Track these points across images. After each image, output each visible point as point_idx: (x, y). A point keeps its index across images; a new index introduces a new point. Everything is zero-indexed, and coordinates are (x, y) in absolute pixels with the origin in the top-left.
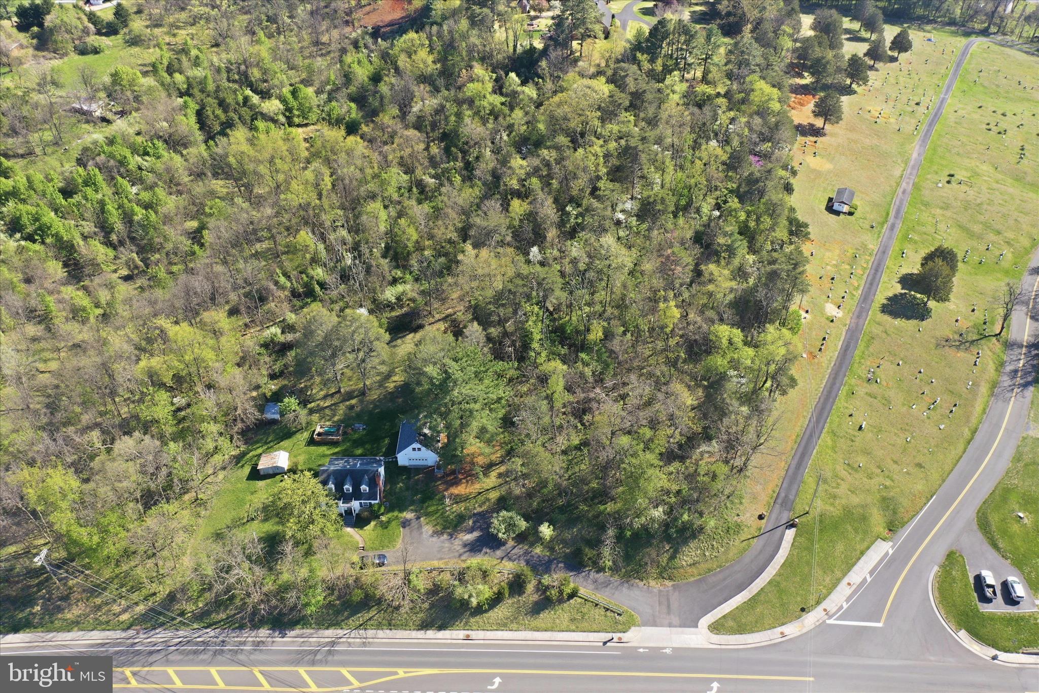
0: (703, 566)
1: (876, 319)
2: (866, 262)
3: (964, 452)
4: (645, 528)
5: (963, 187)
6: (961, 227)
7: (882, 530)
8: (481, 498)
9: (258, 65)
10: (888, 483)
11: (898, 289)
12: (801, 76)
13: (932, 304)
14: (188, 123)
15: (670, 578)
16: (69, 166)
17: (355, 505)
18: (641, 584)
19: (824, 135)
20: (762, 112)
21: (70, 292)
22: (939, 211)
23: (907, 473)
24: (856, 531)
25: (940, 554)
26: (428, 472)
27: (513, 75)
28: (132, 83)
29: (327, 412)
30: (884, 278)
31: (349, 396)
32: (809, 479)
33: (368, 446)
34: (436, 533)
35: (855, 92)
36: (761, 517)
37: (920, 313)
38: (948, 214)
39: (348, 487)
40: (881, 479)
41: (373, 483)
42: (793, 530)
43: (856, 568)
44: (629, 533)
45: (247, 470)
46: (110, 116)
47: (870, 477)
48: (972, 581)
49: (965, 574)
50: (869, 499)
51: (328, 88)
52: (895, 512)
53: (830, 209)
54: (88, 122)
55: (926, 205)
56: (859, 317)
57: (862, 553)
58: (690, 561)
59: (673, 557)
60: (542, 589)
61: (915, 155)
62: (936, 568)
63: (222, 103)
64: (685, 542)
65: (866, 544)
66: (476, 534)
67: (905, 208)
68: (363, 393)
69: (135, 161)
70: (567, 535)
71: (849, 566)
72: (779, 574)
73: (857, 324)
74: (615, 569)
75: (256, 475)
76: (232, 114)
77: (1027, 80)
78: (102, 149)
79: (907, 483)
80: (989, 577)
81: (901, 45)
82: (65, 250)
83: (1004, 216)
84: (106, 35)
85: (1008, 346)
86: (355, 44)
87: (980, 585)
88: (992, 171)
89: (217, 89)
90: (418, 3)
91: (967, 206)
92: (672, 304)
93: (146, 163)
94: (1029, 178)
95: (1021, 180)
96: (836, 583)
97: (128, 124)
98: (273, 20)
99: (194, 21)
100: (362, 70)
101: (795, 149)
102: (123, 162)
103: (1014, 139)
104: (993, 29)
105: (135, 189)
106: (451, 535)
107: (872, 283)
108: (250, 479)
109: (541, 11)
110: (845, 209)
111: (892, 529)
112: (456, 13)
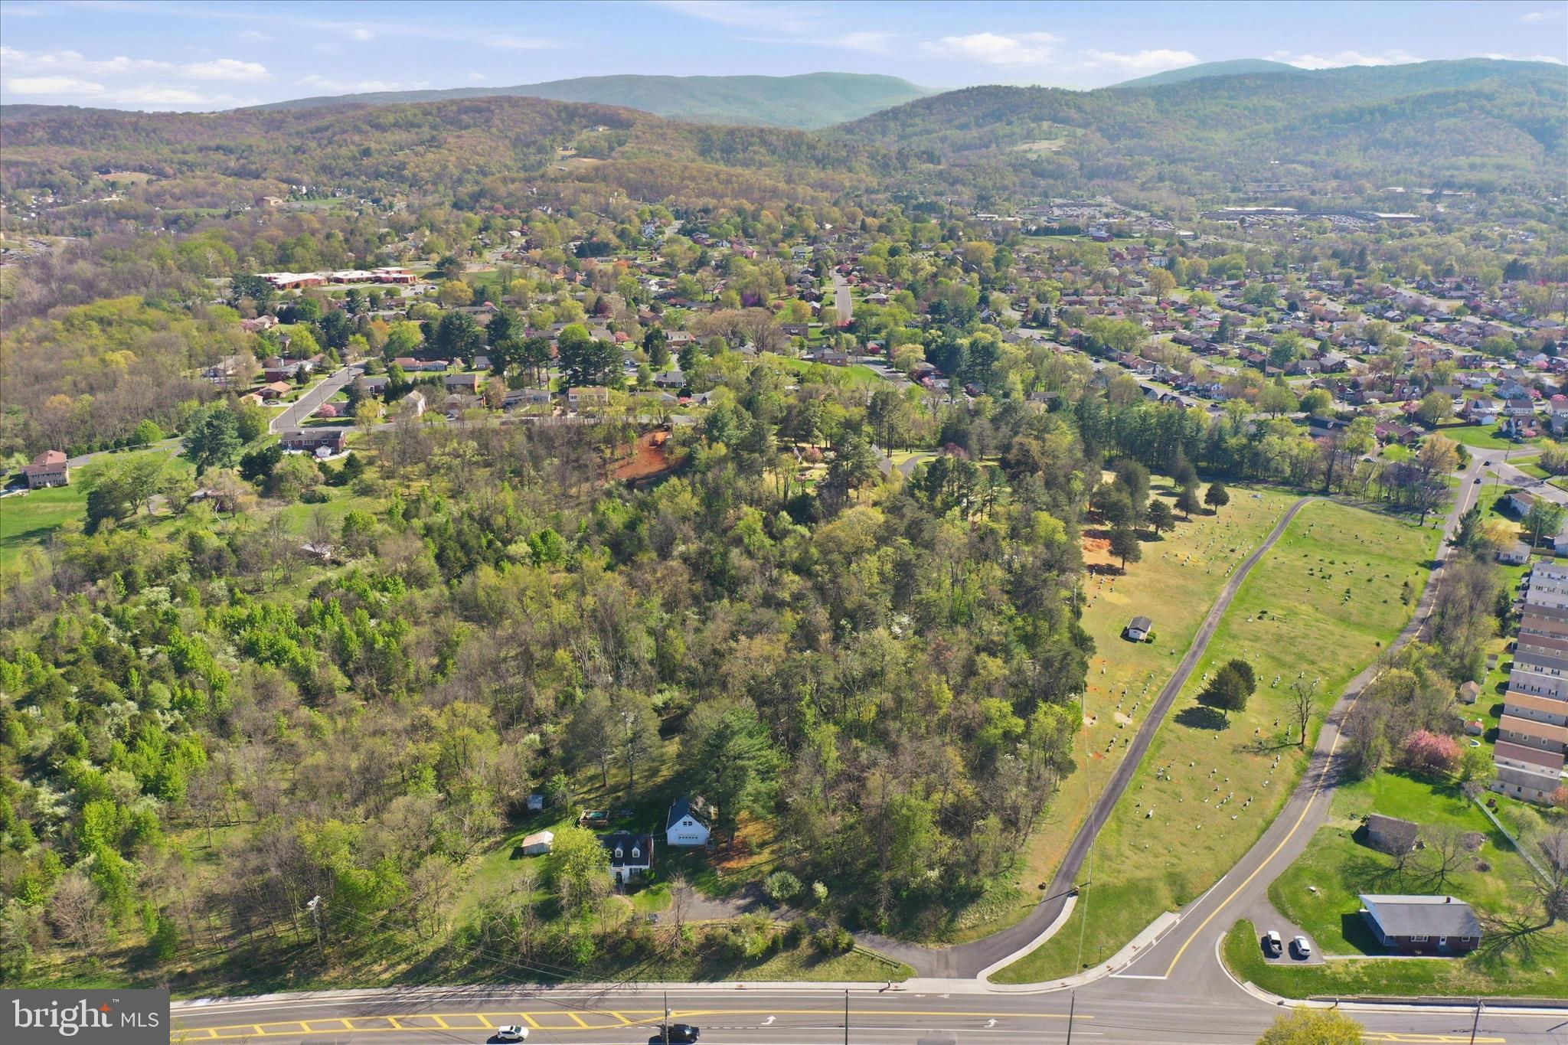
0: (983, 929)
1: (1169, 728)
2: (1161, 683)
3: (1258, 838)
4: (921, 888)
5: (1276, 623)
6: (1273, 658)
7: (1167, 902)
8: (753, 871)
9: (501, 512)
10: (1175, 861)
11: (1195, 704)
12: (1102, 524)
13: (1230, 715)
14: (427, 563)
15: (949, 942)
16: (302, 602)
17: (625, 870)
18: (919, 946)
19: (1124, 574)
20: (1049, 544)
21: (305, 711)
22: (1247, 643)
23: (1196, 854)
24: (1142, 901)
25: (1230, 920)
26: (698, 850)
27: (784, 514)
28: (366, 526)
29: (592, 803)
30: (1180, 694)
31: (615, 789)
32: (1092, 855)
33: (636, 830)
34: (708, 899)
35: (1161, 539)
36: (1042, 887)
37: (1220, 724)
38: (1258, 645)
39: (619, 851)
40: (1169, 859)
41: (644, 848)
42: (1074, 899)
43: (1141, 934)
44: (905, 894)
45: (509, 852)
46: (342, 558)
47: (1156, 856)
48: (1259, 941)
49: (1252, 936)
50: (1154, 874)
51: (579, 535)
52: (1183, 887)
53: (1125, 635)
54: (317, 564)
55: (1234, 637)
56: (1150, 725)
57: (1149, 923)
58: (969, 924)
59: (952, 920)
60: (816, 943)
61: (1224, 594)
62: (1224, 934)
63: (464, 546)
64: (964, 906)
65: (1152, 915)
66: (748, 900)
67: (1210, 638)
68: (630, 786)
69: (374, 595)
70: (843, 901)
71: (1134, 931)
72: (1059, 933)
73: (1148, 731)
74: (892, 932)
75: (519, 853)
76: (474, 556)
77: (1366, 534)
78: (339, 585)
79: (1195, 861)
80: (1275, 936)
81: (1217, 498)
82: (300, 674)
83: (1320, 648)
84: (335, 485)
85: (1313, 755)
86: (609, 494)
87: (1267, 942)
88: (1311, 610)
89: (460, 533)
90: (680, 452)
91: (1279, 638)
92: (945, 686)
93: (385, 599)
94: (1354, 619)
95: (1344, 619)
96: (1120, 946)
97: (362, 565)
98: (517, 473)
99: (432, 471)
100: (617, 516)
101: (1089, 585)
102: (362, 596)
103: (1339, 583)
104: (1332, 488)
105: (373, 622)
106: (723, 901)
107: (1166, 698)
108: (513, 857)
109: (814, 461)
110: (1143, 636)
111: (1181, 901)
112: (722, 461)
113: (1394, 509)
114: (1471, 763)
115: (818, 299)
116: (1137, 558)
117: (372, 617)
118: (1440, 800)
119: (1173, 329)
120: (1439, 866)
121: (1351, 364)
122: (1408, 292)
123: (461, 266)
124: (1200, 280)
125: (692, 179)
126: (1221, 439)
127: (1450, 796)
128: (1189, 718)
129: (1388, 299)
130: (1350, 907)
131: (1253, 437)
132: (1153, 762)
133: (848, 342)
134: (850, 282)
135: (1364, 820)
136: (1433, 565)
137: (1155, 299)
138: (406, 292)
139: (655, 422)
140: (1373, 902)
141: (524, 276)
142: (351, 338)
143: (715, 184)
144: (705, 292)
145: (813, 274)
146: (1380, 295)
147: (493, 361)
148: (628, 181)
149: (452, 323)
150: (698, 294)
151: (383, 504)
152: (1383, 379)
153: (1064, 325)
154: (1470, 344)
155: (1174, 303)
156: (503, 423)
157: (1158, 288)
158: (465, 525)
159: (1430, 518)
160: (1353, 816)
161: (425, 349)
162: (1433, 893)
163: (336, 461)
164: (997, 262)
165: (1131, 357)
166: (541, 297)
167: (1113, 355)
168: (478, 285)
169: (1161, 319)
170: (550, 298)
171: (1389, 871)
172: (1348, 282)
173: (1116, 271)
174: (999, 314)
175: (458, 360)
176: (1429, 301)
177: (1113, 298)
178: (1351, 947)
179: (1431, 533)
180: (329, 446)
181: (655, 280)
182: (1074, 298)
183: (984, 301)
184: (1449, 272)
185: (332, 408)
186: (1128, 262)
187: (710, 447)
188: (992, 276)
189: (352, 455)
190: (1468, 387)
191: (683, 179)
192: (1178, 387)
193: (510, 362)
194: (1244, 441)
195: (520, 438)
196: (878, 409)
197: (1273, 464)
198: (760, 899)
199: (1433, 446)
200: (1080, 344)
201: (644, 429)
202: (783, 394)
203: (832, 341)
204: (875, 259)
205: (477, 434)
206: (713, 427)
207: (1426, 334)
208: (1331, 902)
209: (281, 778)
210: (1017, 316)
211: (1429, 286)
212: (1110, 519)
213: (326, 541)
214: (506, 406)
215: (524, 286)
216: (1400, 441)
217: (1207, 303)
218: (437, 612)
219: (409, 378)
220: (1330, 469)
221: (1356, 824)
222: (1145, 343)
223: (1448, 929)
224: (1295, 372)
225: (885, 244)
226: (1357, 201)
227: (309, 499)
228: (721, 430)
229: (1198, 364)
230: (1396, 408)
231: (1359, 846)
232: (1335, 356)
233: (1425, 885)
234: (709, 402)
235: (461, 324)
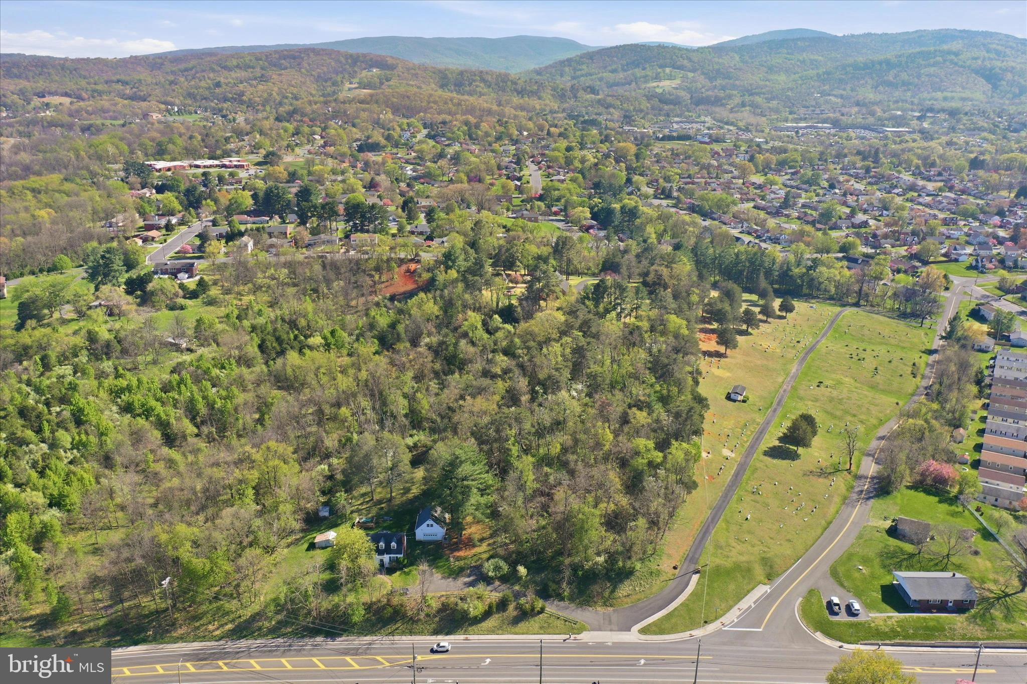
0: (634, 597)
1: (759, 459)
2: (753, 429)
3: (822, 534)
4: (592, 569)
5: (829, 390)
6: (827, 412)
7: (761, 577)
8: (475, 558)
9: (304, 316)
10: (766, 549)
11: (777, 443)
12: (710, 323)
13: (801, 450)
14: (252, 350)
15: (611, 606)
16: (166, 377)
17: (386, 558)
18: (591, 609)
19: (726, 357)
20: (677, 336)
21: (165, 450)
22: (810, 403)
23: (781, 544)
24: (743, 577)
25: (804, 589)
26: (437, 544)
27: (496, 316)
28: (211, 326)
29: (364, 511)
30: (767, 436)
31: (380, 502)
32: (709, 545)
33: (394, 530)
34: (443, 578)
35: (751, 334)
36: (675, 568)
37: (794, 456)
38: (818, 404)
39: (382, 545)
40: (761, 547)
41: (400, 543)
42: (698, 576)
43: (744, 600)
44: (580, 573)
45: (306, 546)
46: (194, 347)
47: (753, 546)
48: (825, 604)
49: (820, 601)
50: (752, 558)
51: (357, 332)
52: (771, 567)
53: (729, 397)
54: (177, 351)
55: (801, 399)
56: (746, 457)
57: (749, 592)
58: (625, 594)
59: (613, 591)
60: (519, 607)
61: (794, 370)
62: (800, 599)
63: (279, 340)
64: (621, 581)
65: (751, 586)
66: (472, 578)
67: (785, 399)
68: (390, 500)
69: (215, 372)
70: (538, 579)
71: (739, 598)
72: (687, 599)
73: (745, 461)
74: (572, 599)
75: (312, 546)
76: (285, 346)
77: (886, 332)
78: (191, 364)
79: (779, 550)
80: (836, 600)
81: (787, 308)
82: (163, 425)
83: (859, 406)
84: (190, 298)
85: (858, 477)
86: (377, 304)
87: (830, 605)
88: (852, 381)
89: (275, 330)
90: (426, 276)
91: (831, 400)
92: (608, 430)
93: (222, 374)
94: (881, 387)
95: (873, 387)
96: (730, 608)
97: (207, 352)
98: (315, 291)
99: (257, 289)
100: (383, 321)
101: (703, 364)
102: (207, 372)
103: (870, 363)
104: (862, 302)
105: (214, 390)
106: (455, 579)
107: (757, 439)
108: (308, 549)
109: (517, 283)
110: (740, 398)
111: (770, 577)
112: (455, 281)
113: (903, 316)
114: (964, 483)
115: (519, 179)
116: (735, 346)
117: (214, 386)
118: (944, 507)
119: (753, 200)
120: (946, 552)
121: (872, 222)
122: (907, 177)
123: (280, 158)
124: (771, 169)
125: (435, 102)
126: (789, 269)
127: (951, 504)
128: (774, 453)
129: (894, 181)
130: (887, 580)
132: (749, 482)
133: (539, 207)
134: (540, 169)
135: (894, 521)
136: (930, 352)
137: (741, 181)
138: (242, 174)
139: (409, 257)
140: (903, 576)
141: (322, 163)
142: (204, 202)
143: (450, 106)
144: (443, 175)
145: (515, 163)
146: (889, 179)
147: (300, 217)
148: (392, 103)
149: (272, 192)
150: (439, 176)
151: (222, 311)
152: (894, 232)
153: (682, 197)
154: (949, 210)
155: (754, 184)
156: (306, 258)
157: (744, 174)
158: (279, 325)
159: (927, 322)
160: (886, 518)
161: (255, 210)
162: (942, 570)
163: (191, 283)
164: (637, 156)
165: (726, 218)
166: (333, 177)
167: (715, 216)
168: (291, 169)
169: (746, 194)
170: (340, 178)
171: (912, 556)
172: (868, 170)
173: (715, 163)
174: (639, 190)
175: (277, 217)
176: (921, 183)
177: (714, 180)
178: (888, 608)
179: (928, 331)
180: (186, 272)
181: (410, 167)
182: (689, 180)
183: (629, 181)
184: (933, 165)
185: (189, 247)
186: (723, 157)
187: (446, 273)
188: (634, 166)
189: (202, 278)
190: (948, 237)
191: (429, 103)
192: (758, 237)
193: (311, 217)
194: (804, 270)
195: (317, 267)
196: (560, 248)
197: (823, 286)
198: (482, 578)
199: (928, 275)
200: (692, 209)
201: (401, 262)
202: (495, 239)
203: (529, 206)
204: (557, 154)
205: (289, 265)
206: (448, 259)
207: (920, 204)
208: (873, 576)
209: (148, 496)
210: (651, 191)
211: (920, 173)
212: (716, 321)
213: (182, 335)
214: (308, 246)
215: (321, 170)
216: (906, 272)
217: (776, 184)
218: (258, 383)
219: (242, 228)
220: (860, 290)
221: (888, 524)
222: (735, 209)
223: (954, 595)
224: (835, 227)
225: (563, 144)
226: (871, 120)
227: (172, 308)
228: (454, 262)
229: (772, 223)
230: (903, 251)
231: (891, 539)
232: (860, 217)
233: (936, 564)
234: (446, 244)
235: (278, 193)
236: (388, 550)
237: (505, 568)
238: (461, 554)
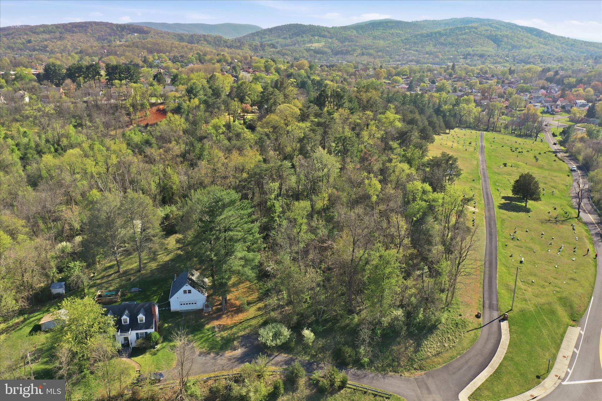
0: (446, 355)
1: (501, 212)
2: (479, 192)
4: (391, 325)
5: (514, 168)
7: (568, 320)
8: (245, 325)
11: (503, 201)
15: (421, 369)
17: (132, 335)
18: (398, 375)
23: (567, 284)
26: (198, 313)
29: (105, 285)
30: (493, 196)
32: (501, 290)
33: (142, 301)
36: (478, 316)
38: (513, 177)
39: (125, 318)
40: (552, 288)
41: (149, 314)
42: (506, 322)
43: (563, 346)
44: (379, 332)
45: (29, 329)
47: (543, 287)
50: (550, 300)
52: (571, 307)
55: (499, 174)
56: (489, 211)
57: (563, 336)
58: (434, 352)
61: (480, 157)
64: (425, 337)
67: (487, 174)
68: (139, 270)
71: (558, 345)
73: (490, 214)
74: (372, 365)
77: (520, 141)
79: (570, 289)
85: (585, 224)
86: (133, 130)
89: (36, 146)
95: (543, 167)
96: (555, 357)
100: (137, 137)
107: (488, 198)
108: (31, 333)
109: (247, 112)
111: (575, 318)
115: (236, 77)
116: (433, 142)
122: (474, 78)
124: (392, 76)
125: (176, 47)
126: (440, 106)
128: (507, 207)
131: (454, 105)
132: (504, 231)
143: (186, 49)
148: (148, 48)
156: (73, 103)
157: (378, 78)
158: (42, 143)
187: (190, 101)
191: (172, 47)
194: (451, 107)
196: (279, 86)
199: (528, 111)
201: (153, 104)
204: (259, 65)
216: (507, 115)
220: (489, 120)
228: (195, 95)
232: (460, 93)
235: (56, 69)
236: (134, 325)
237: (286, 332)
238: (225, 321)
